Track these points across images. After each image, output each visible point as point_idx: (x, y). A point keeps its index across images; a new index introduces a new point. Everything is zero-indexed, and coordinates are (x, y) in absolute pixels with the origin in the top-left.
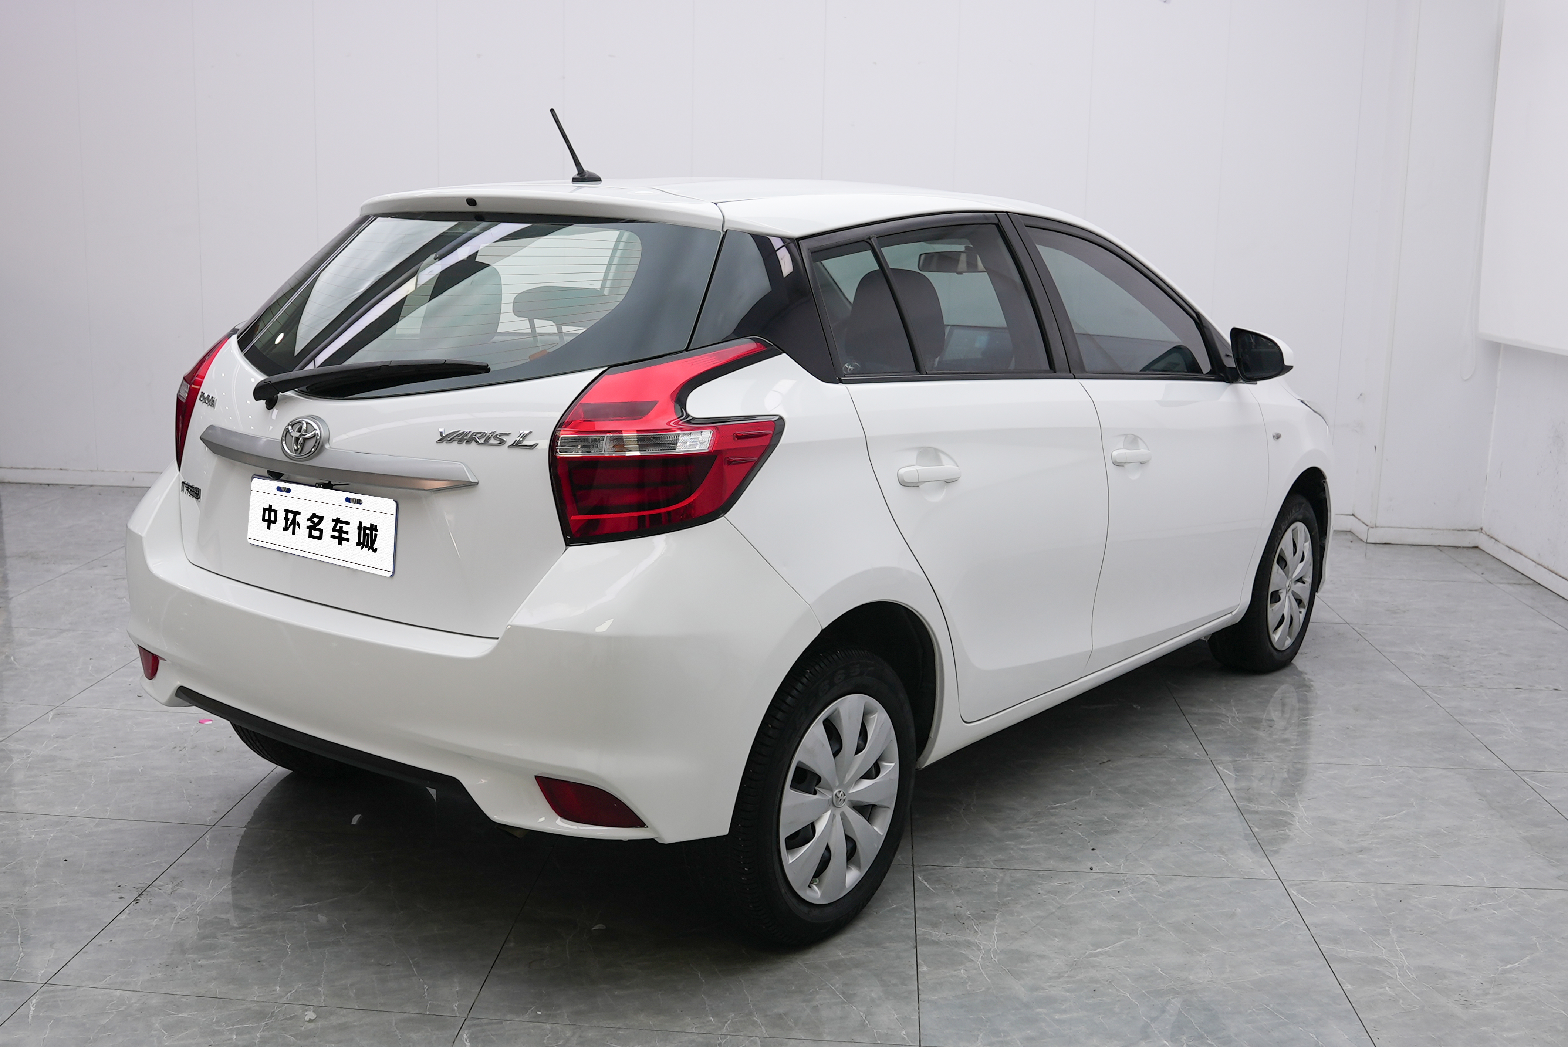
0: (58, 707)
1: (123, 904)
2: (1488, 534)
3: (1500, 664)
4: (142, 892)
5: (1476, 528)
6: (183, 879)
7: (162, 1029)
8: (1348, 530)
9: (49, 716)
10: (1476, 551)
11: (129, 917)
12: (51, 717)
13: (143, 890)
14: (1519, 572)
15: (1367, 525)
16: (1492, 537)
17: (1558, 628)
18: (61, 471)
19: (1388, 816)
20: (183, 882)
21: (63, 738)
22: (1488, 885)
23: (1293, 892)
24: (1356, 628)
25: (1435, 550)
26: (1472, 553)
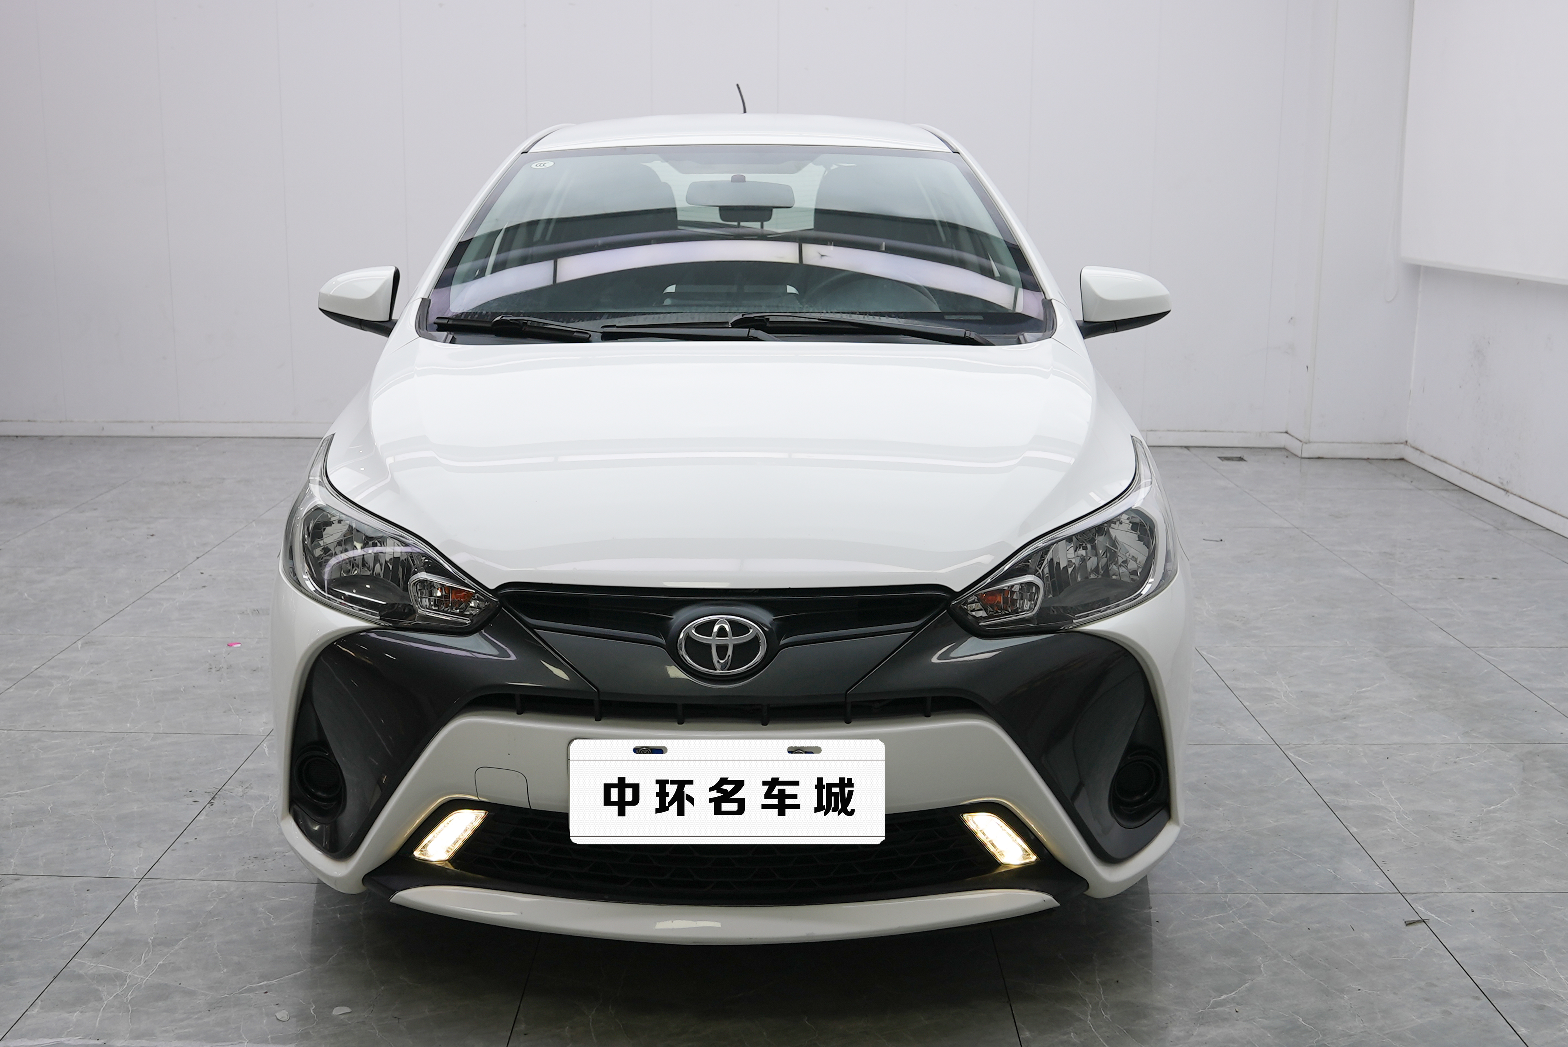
0: (84, 636)
1: (198, 808)
2: (1413, 446)
3: (1441, 559)
4: (214, 795)
5: (1401, 441)
6: (251, 782)
7: (267, 912)
8: (1282, 446)
9: (78, 646)
10: (1403, 462)
11: (207, 818)
12: (80, 646)
13: (215, 794)
14: (1445, 480)
15: (1301, 441)
16: (1417, 449)
17: (1488, 527)
18: (29, 423)
19: (1364, 688)
20: (251, 785)
21: (97, 664)
22: (1462, 742)
23: (1291, 754)
24: (1305, 532)
25: (1364, 462)
26: (1399, 463)
